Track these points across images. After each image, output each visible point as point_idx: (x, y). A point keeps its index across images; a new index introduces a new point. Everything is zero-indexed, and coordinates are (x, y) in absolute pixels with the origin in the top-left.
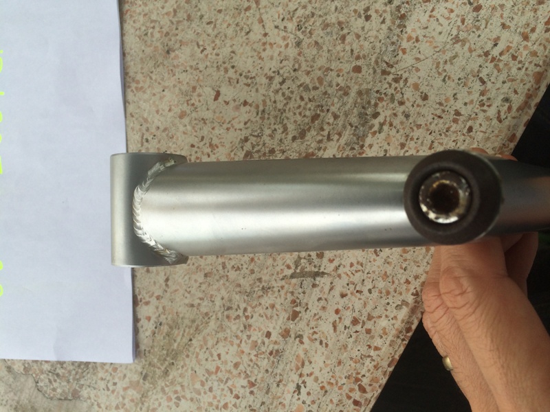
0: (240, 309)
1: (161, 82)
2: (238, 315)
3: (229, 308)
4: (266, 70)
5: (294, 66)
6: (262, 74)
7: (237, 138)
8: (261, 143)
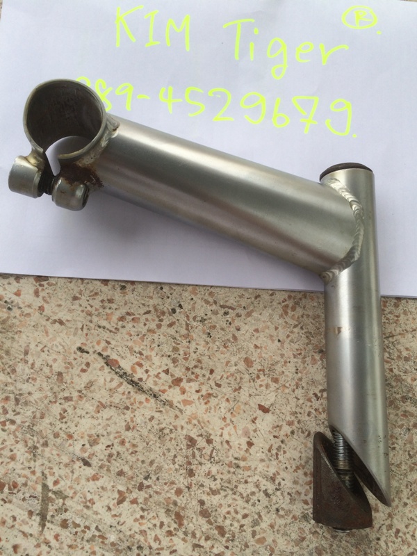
0: (14, 415)
1: (290, 338)
2: (7, 413)
3: (17, 401)
4: (283, 474)
5: (283, 509)
6: (279, 468)
7: (213, 429)
8: (203, 460)
